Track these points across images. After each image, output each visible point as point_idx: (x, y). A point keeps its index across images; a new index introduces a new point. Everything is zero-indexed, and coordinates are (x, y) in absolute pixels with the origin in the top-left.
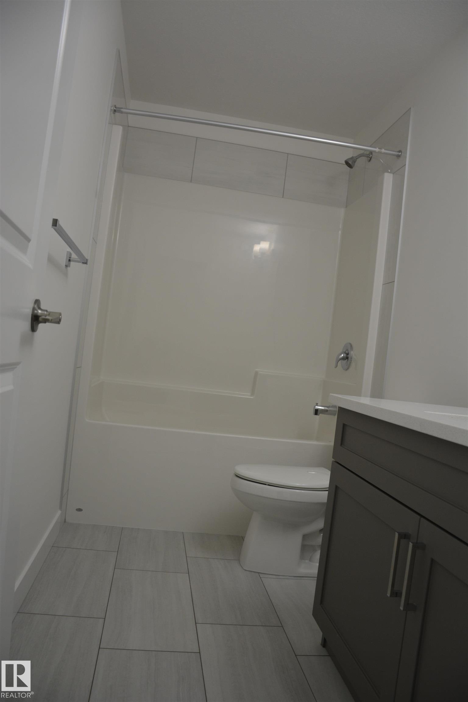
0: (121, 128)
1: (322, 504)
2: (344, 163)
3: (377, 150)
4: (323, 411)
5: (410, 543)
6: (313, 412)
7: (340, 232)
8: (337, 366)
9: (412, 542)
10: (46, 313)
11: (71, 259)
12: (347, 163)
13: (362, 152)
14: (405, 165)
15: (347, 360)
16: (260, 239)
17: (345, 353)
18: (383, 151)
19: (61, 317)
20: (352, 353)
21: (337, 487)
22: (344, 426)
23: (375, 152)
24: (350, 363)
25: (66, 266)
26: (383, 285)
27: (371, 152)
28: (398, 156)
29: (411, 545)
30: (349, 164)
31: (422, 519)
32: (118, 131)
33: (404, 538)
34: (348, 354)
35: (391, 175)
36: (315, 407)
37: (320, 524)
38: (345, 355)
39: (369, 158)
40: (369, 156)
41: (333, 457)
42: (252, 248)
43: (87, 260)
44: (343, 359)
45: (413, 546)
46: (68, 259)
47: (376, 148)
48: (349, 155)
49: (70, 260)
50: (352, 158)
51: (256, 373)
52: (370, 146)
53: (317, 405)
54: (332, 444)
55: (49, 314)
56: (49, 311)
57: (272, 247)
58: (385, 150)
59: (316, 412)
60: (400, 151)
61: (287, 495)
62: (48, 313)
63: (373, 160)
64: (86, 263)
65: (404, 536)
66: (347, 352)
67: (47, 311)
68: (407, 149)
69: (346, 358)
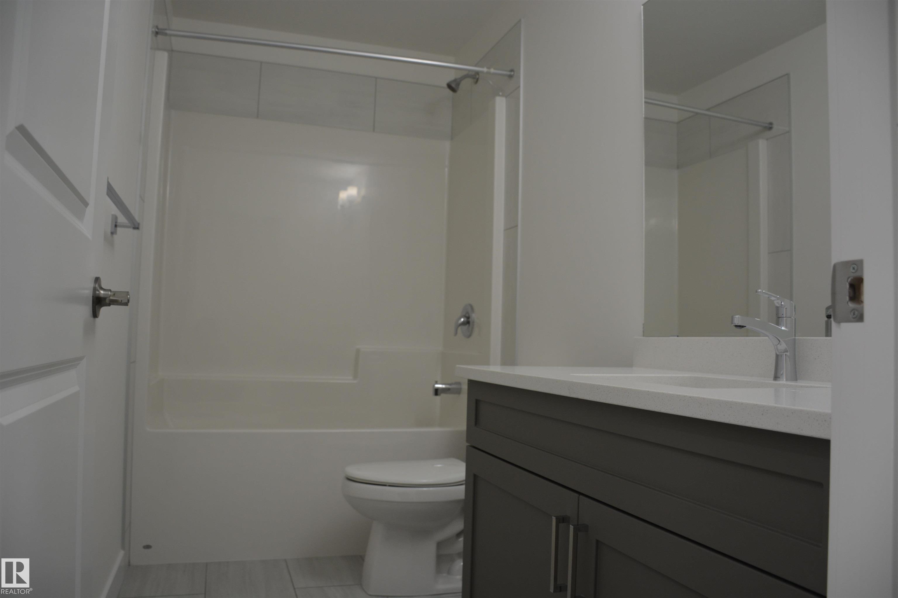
0: (166, 55)
1: (458, 501)
2: (445, 86)
3: (485, 70)
4: (444, 390)
5: (571, 526)
6: (432, 392)
7: (446, 170)
8: (456, 333)
9: (572, 525)
10: (110, 293)
11: (118, 224)
12: (449, 86)
13: (465, 73)
14: (519, 87)
15: (468, 325)
16: (345, 184)
17: (464, 316)
18: (492, 71)
19: (129, 296)
20: (474, 316)
21: (475, 477)
22: (477, 402)
23: (482, 72)
24: (473, 328)
25: (112, 233)
26: (505, 230)
27: (477, 73)
28: (511, 77)
29: (572, 527)
30: (452, 87)
31: (581, 496)
32: (163, 58)
33: (563, 522)
34: (468, 318)
35: (503, 100)
36: (434, 386)
37: (458, 525)
38: (466, 319)
39: (475, 80)
40: (475, 77)
41: (467, 441)
42: (338, 194)
43: (139, 224)
44: (463, 324)
45: (574, 528)
46: (114, 224)
47: (483, 67)
48: (451, 77)
49: (116, 226)
50: (455, 80)
51: (358, 351)
52: (476, 66)
53: (437, 383)
54: (463, 426)
55: (114, 295)
56: (112, 290)
57: (363, 192)
58: (495, 69)
59: (437, 392)
60: (512, 71)
61: (412, 495)
62: (112, 294)
63: (480, 82)
64: (138, 228)
65: (562, 520)
66: (467, 315)
67: (110, 290)
68: (520, 67)
69: (467, 322)
